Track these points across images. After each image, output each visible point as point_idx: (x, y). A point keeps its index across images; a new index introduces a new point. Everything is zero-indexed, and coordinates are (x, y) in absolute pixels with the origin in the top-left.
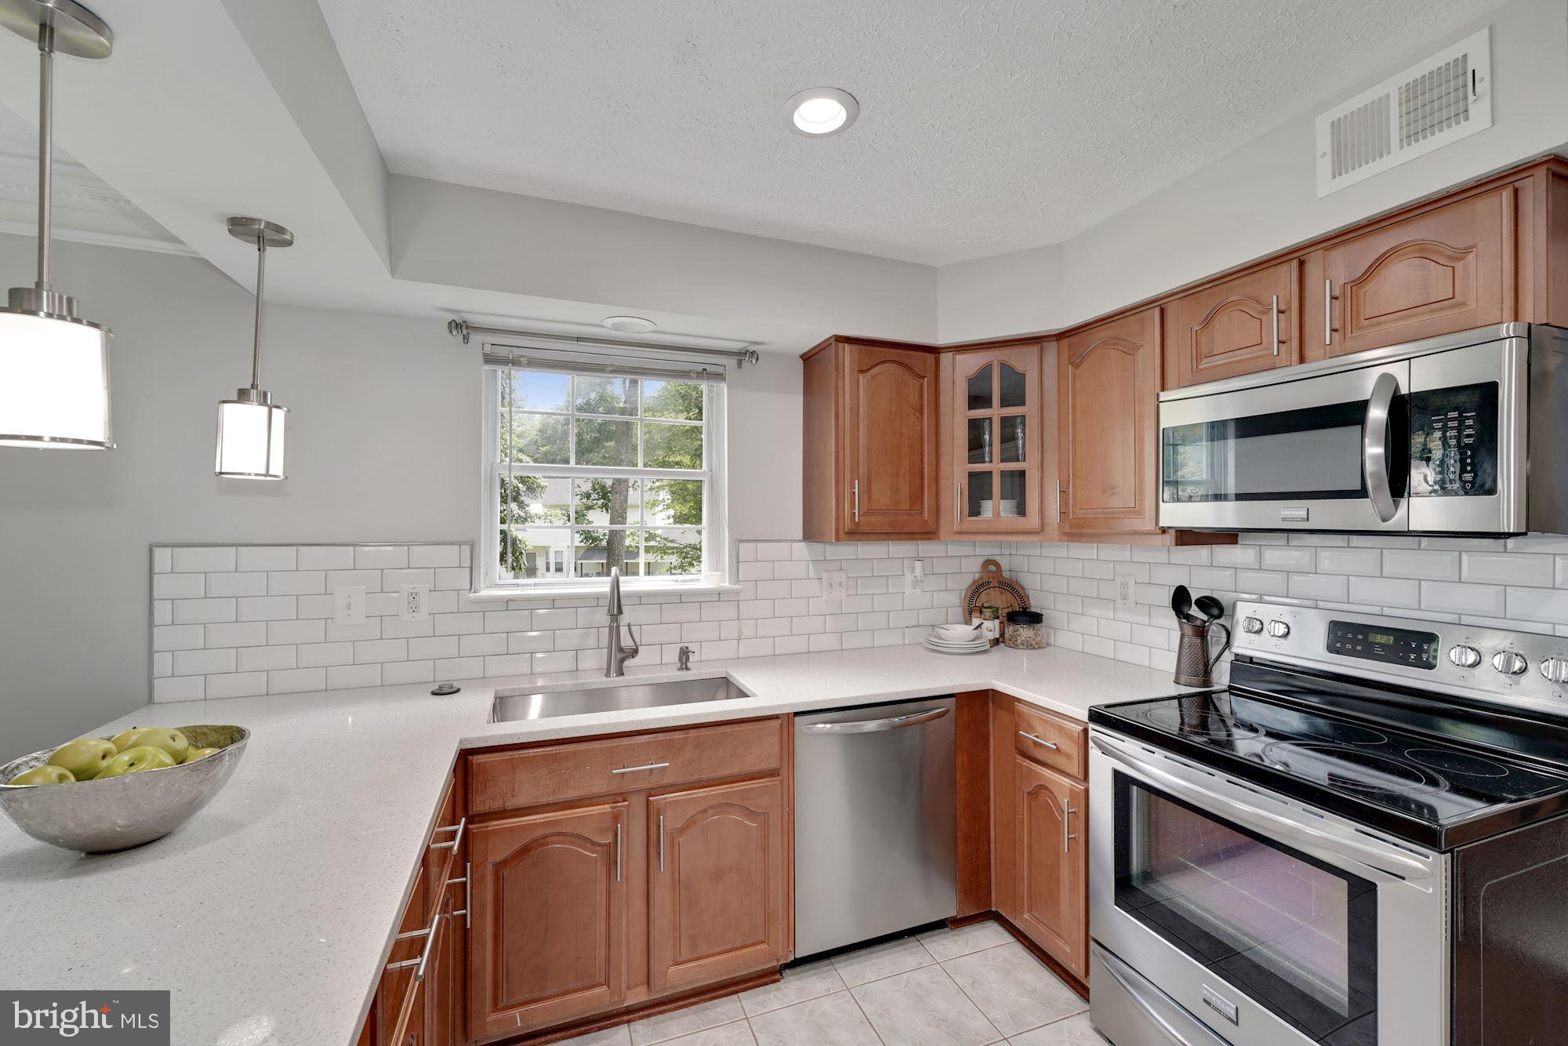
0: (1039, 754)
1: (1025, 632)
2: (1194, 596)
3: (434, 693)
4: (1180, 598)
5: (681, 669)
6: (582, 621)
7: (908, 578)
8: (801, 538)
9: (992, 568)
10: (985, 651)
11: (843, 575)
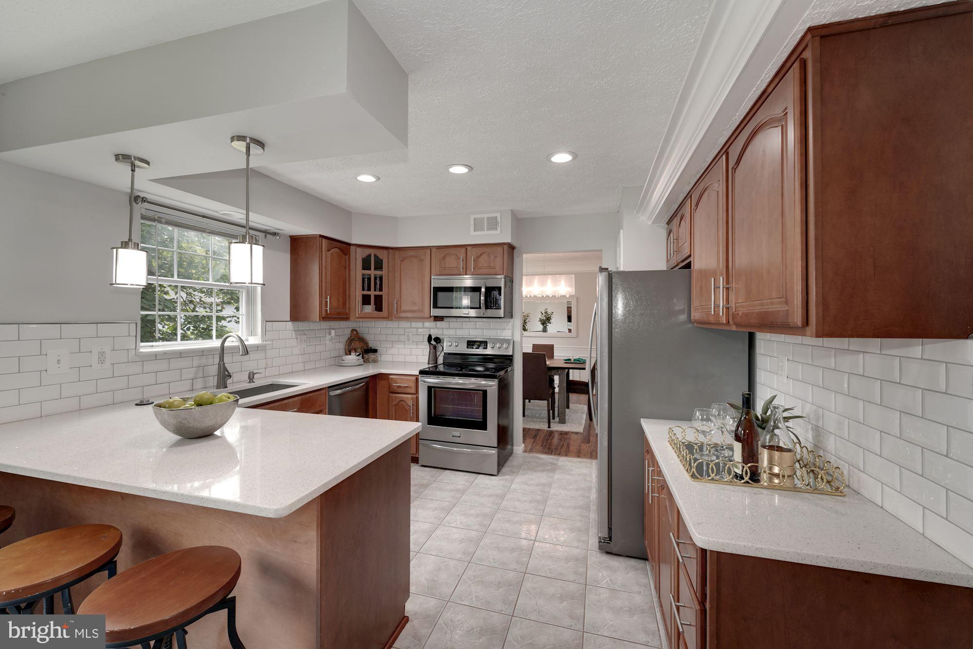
0: (399, 390)
1: (372, 356)
2: (433, 337)
3: (137, 405)
4: (430, 338)
5: (250, 382)
6: (195, 364)
7: (328, 337)
8: (289, 320)
9: (355, 333)
10: (362, 365)
11: (305, 336)
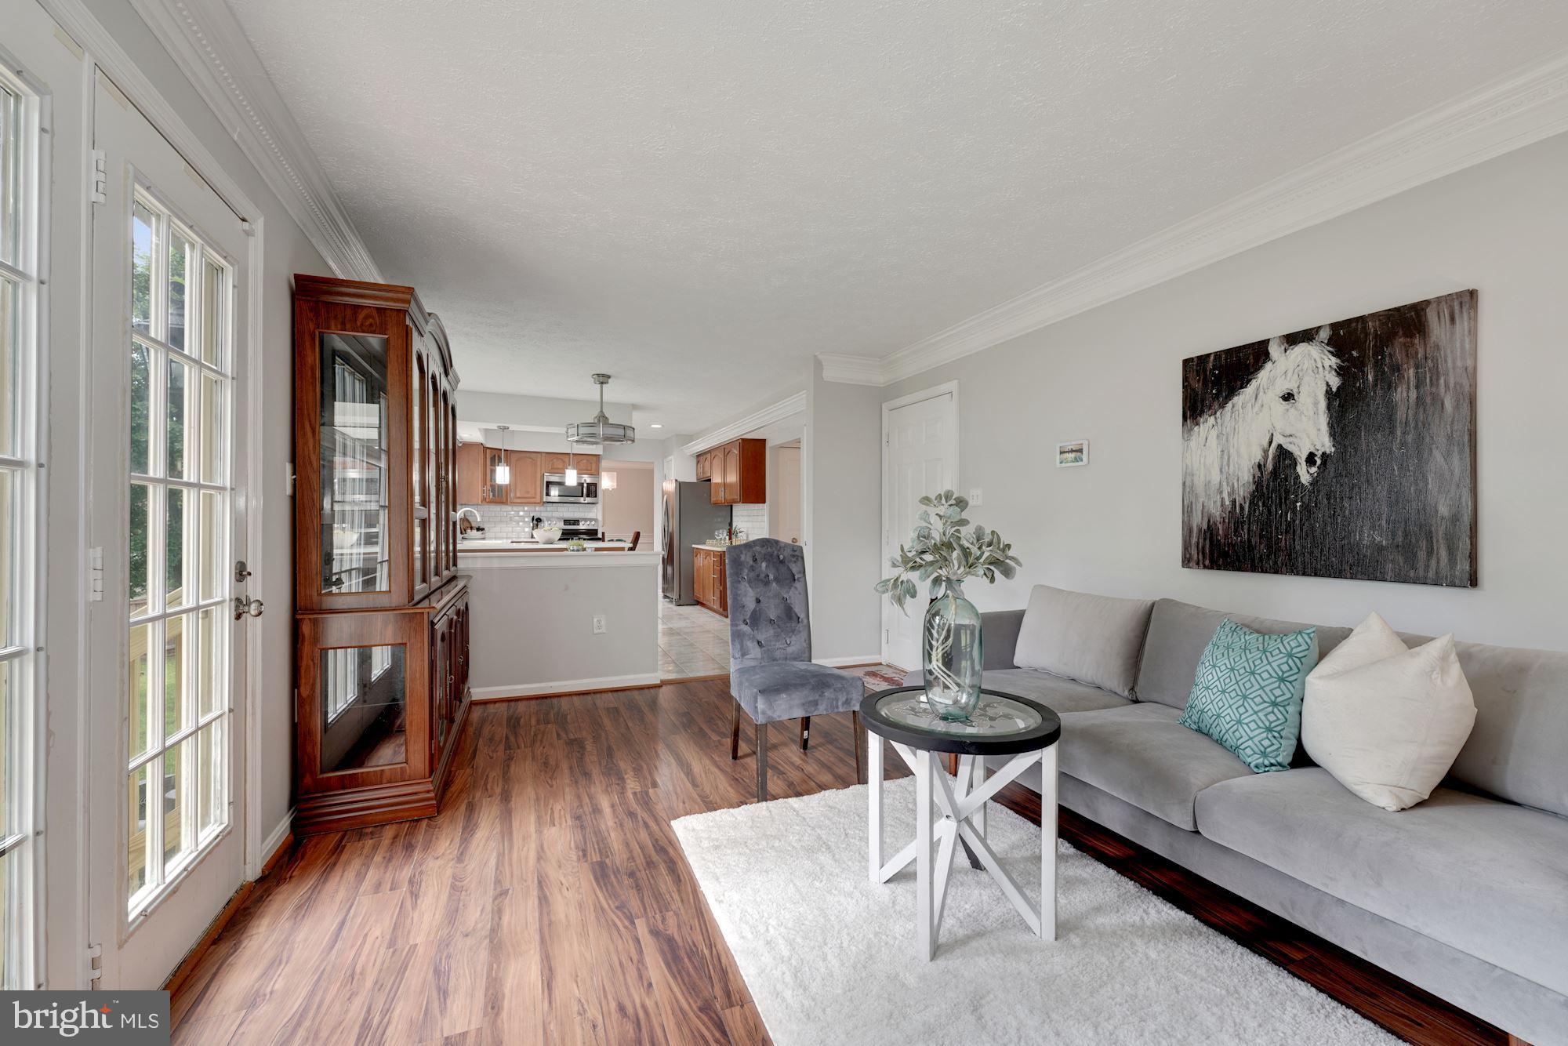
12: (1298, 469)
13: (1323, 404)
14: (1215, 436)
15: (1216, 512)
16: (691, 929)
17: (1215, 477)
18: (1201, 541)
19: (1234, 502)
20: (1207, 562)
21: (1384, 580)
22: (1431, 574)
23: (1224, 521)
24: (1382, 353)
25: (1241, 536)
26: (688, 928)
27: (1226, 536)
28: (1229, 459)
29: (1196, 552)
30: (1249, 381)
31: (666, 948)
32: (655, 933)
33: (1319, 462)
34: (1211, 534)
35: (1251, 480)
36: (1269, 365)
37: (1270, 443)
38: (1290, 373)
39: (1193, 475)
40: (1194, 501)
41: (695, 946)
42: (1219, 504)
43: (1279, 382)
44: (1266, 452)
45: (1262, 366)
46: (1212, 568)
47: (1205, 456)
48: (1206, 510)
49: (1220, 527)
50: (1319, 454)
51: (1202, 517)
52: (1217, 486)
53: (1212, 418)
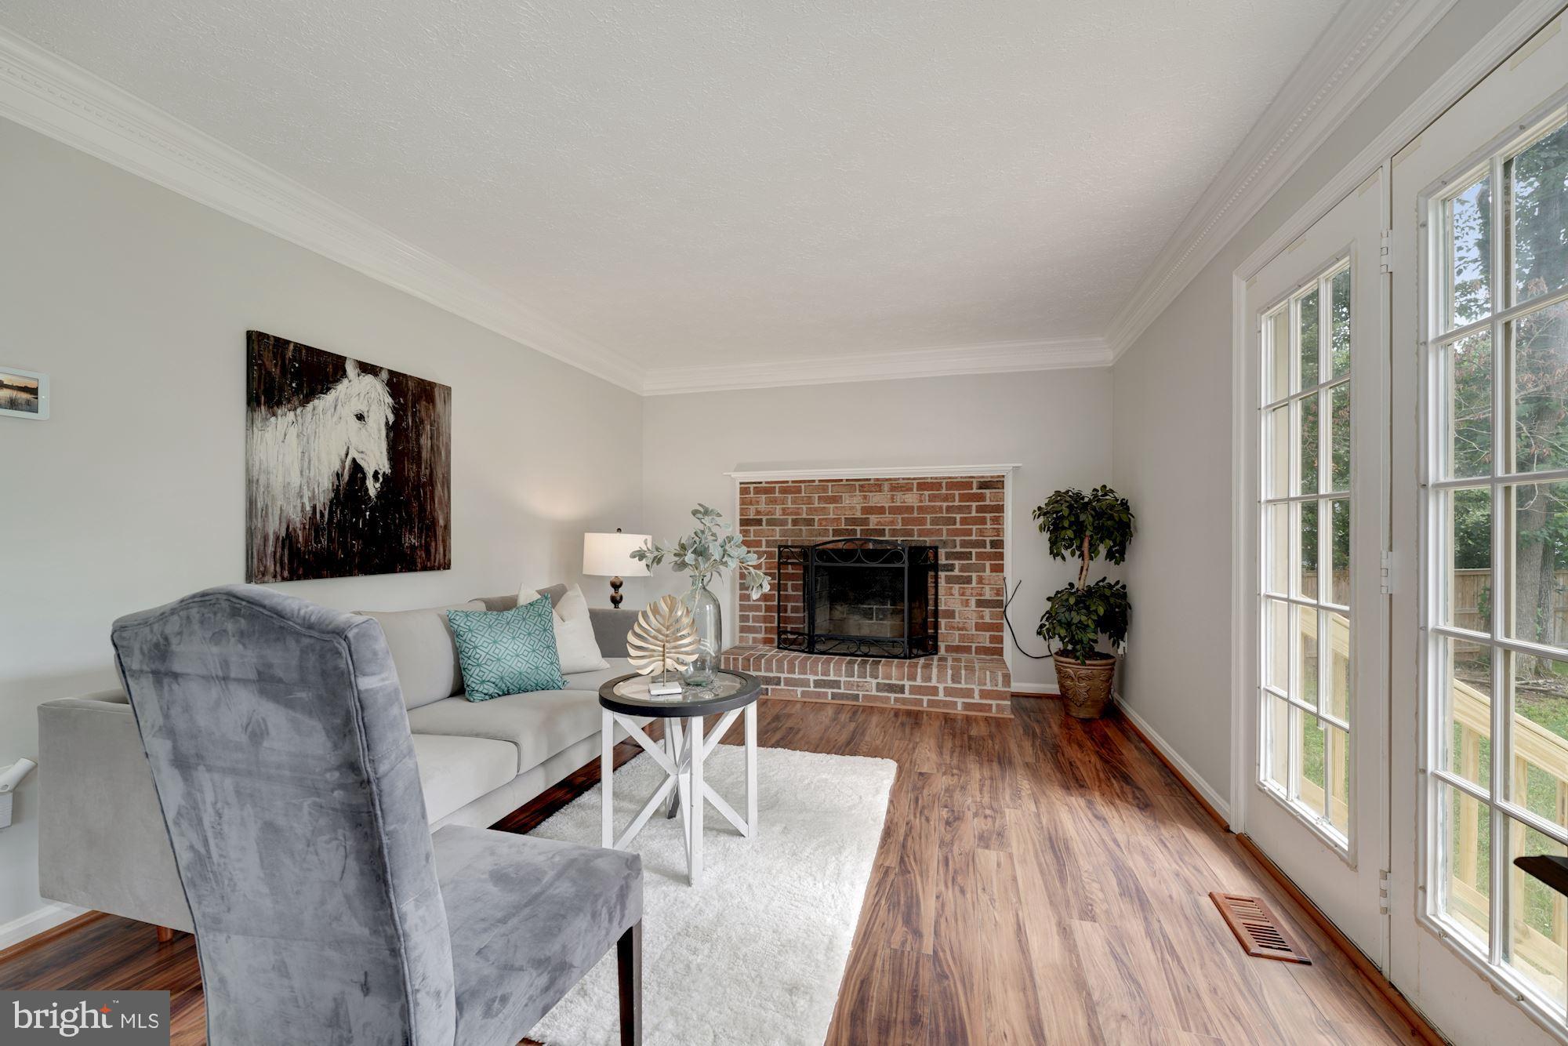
12: (367, 482)
13: (384, 433)
14: (295, 434)
15: (297, 519)
16: (884, 924)
17: (295, 480)
18: (279, 550)
19: (314, 508)
20: (286, 574)
21: (416, 570)
22: (436, 564)
23: (304, 528)
24: (415, 407)
25: (321, 542)
26: (885, 926)
27: (307, 541)
28: (310, 461)
29: (272, 563)
30: (328, 389)
31: (914, 916)
32: (918, 934)
33: (381, 480)
34: (291, 541)
35: (331, 487)
36: (345, 381)
37: (347, 455)
38: (362, 395)
39: (268, 473)
40: (269, 504)
41: (889, 910)
42: (299, 509)
43: (354, 400)
44: (343, 462)
45: (339, 380)
46: (291, 579)
47: (284, 455)
48: (285, 514)
49: (300, 533)
50: (381, 472)
51: (280, 523)
52: (297, 490)
53: (292, 413)
